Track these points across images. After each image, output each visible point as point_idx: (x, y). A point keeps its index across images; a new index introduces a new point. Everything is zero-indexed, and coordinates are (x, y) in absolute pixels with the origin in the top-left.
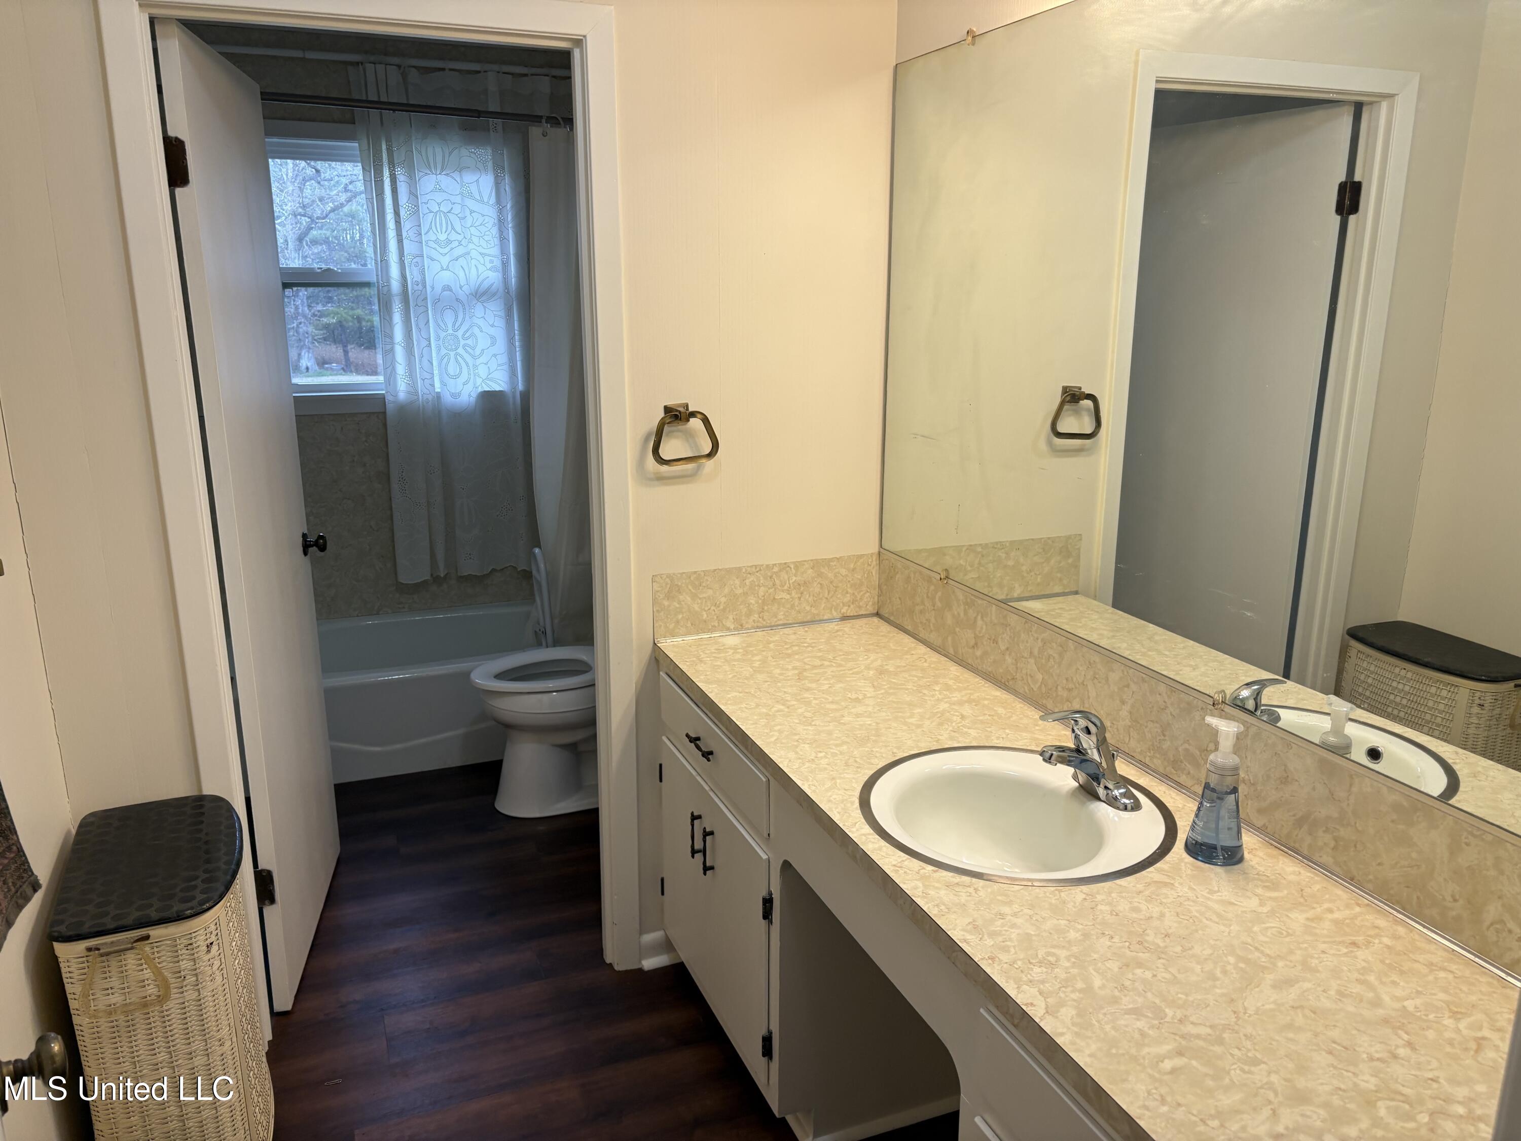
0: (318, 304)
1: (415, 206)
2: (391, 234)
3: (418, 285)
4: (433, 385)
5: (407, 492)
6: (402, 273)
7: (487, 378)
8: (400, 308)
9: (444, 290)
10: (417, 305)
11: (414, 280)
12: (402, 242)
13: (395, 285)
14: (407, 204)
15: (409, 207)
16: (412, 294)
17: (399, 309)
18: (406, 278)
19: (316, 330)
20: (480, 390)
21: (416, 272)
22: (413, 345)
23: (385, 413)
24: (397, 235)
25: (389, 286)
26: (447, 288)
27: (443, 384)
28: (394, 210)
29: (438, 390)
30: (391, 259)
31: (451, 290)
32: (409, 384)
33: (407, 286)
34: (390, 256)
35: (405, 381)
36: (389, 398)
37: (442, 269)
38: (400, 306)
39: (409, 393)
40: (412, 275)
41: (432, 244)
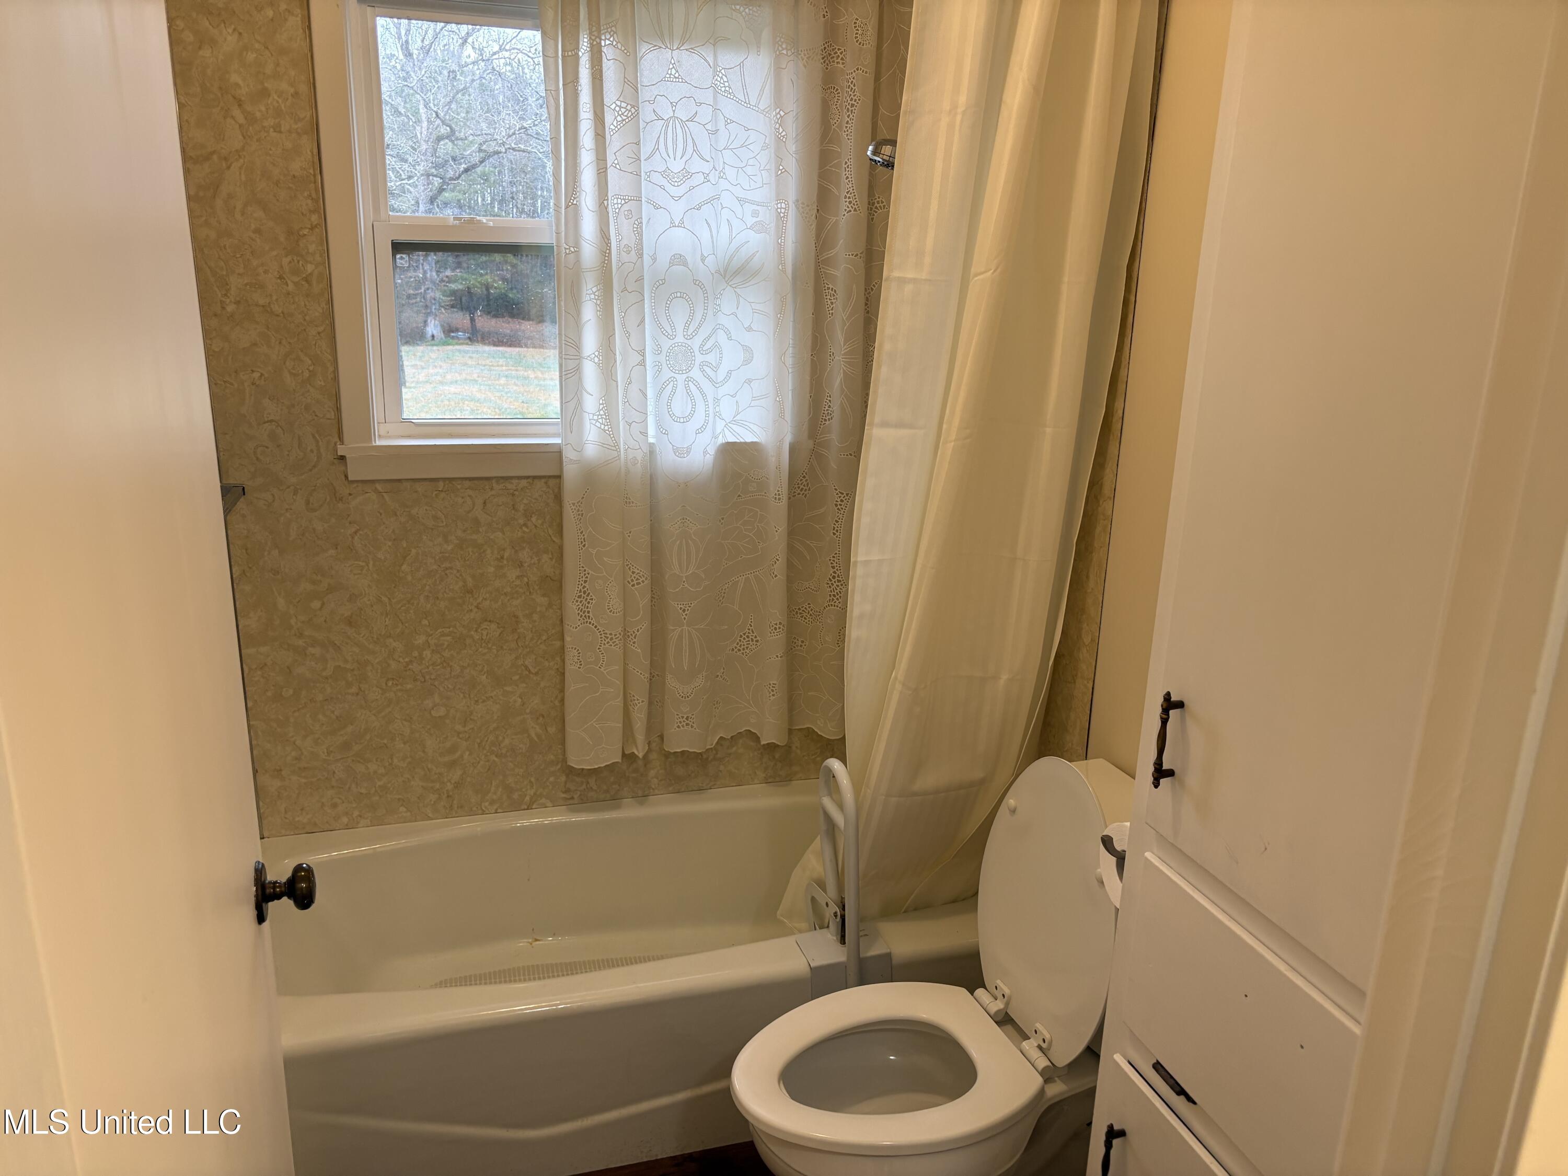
0: (446, 268)
1: (633, 107)
2: (587, 157)
3: (629, 252)
4: (645, 434)
5: (591, 615)
6: (601, 230)
7: (734, 421)
8: (594, 293)
9: (672, 264)
10: (625, 289)
11: (625, 242)
12: (606, 171)
13: (589, 250)
14: (618, 103)
15: (620, 107)
16: (618, 269)
17: (592, 296)
18: (609, 239)
19: (443, 296)
20: (721, 440)
21: (626, 226)
22: (616, 361)
23: (559, 477)
24: (597, 159)
25: (577, 253)
26: (678, 259)
27: (662, 430)
28: (595, 112)
29: (651, 440)
30: (583, 203)
31: (685, 264)
32: (604, 430)
33: (610, 253)
34: (583, 198)
35: (598, 424)
36: (569, 454)
37: (673, 225)
38: (594, 289)
39: (603, 445)
40: (621, 232)
41: (657, 178)
